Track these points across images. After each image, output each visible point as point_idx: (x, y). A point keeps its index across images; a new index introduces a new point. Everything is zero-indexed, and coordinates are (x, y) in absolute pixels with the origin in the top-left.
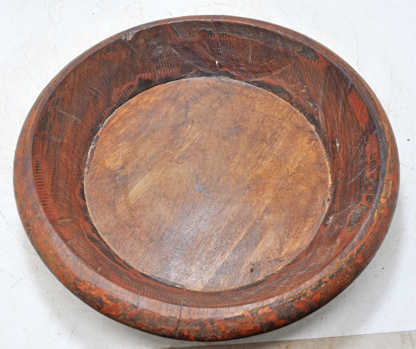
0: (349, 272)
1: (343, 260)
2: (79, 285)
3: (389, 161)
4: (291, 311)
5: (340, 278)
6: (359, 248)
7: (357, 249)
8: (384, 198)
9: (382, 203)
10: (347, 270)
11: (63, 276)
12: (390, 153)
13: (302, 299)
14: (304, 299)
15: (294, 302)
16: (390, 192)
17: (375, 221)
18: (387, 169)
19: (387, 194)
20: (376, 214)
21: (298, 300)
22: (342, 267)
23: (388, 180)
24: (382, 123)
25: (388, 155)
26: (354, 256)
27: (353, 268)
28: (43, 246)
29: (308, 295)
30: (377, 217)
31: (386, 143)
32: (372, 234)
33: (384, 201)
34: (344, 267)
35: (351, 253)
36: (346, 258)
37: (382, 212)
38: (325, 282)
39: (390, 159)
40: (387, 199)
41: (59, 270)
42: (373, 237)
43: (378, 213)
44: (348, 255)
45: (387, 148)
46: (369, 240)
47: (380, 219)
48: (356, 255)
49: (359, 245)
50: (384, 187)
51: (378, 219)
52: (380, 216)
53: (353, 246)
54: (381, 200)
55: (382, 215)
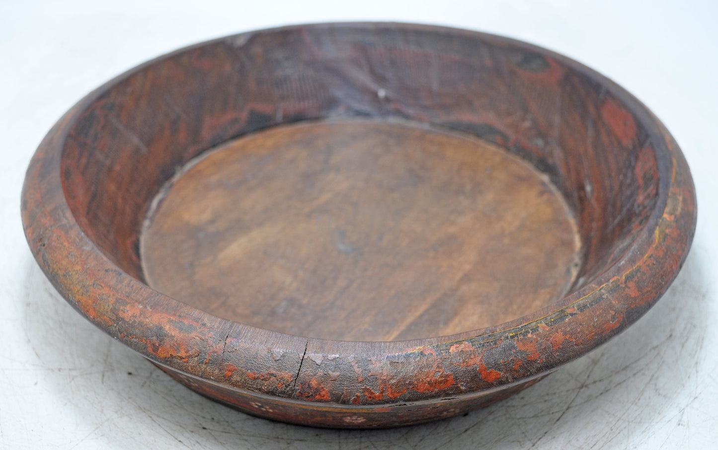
0: (614, 306)
1: (602, 286)
2: (122, 310)
3: (674, 172)
4: (511, 355)
5: (598, 313)
6: (630, 273)
7: (626, 273)
8: (671, 214)
9: (666, 220)
10: (611, 303)
11: (94, 302)
13: (530, 335)
14: (534, 337)
15: (516, 338)
16: (679, 209)
17: (657, 241)
18: (672, 181)
19: (675, 210)
20: (657, 232)
21: (522, 337)
22: (601, 296)
23: (676, 194)
26: (622, 283)
27: (622, 302)
28: (64, 263)
29: (540, 330)
30: (659, 236)
32: (652, 258)
34: (604, 297)
35: (615, 278)
36: (608, 285)
37: (667, 231)
38: (572, 315)
39: (676, 170)
40: (676, 217)
41: (89, 293)
42: (655, 263)
43: (661, 232)
44: (611, 281)
45: (670, 157)
46: (648, 266)
47: (664, 240)
48: (625, 282)
49: (631, 270)
50: (669, 202)
51: (661, 240)
52: (665, 237)
53: (619, 270)
54: (665, 216)
55: (667, 235)
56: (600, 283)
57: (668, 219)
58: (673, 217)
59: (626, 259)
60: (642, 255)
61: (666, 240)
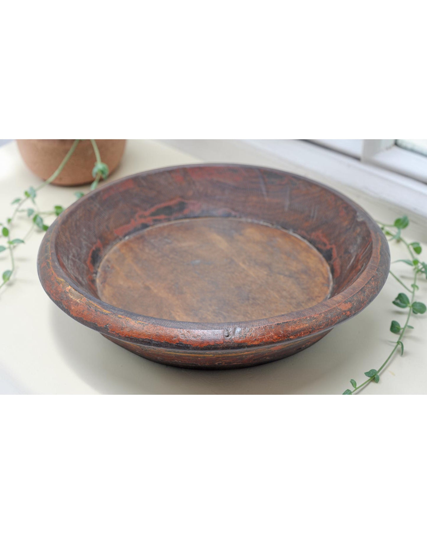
3: (97, 306)
8: (70, 290)
9: (67, 287)
12: (105, 311)
16: (72, 297)
17: (58, 278)
18: (91, 301)
19: (71, 293)
20: (62, 280)
23: (82, 299)
24: (141, 320)
25: (103, 308)
30: (60, 280)
31: (116, 313)
33: (67, 289)
37: (61, 285)
39: (99, 308)
40: (67, 292)
43: (61, 281)
45: (111, 311)
47: (57, 282)
48: (47, 262)
49: (51, 264)
50: (77, 293)
51: (58, 281)
52: (59, 283)
53: (53, 261)
54: (70, 287)
55: (59, 284)
56: (52, 254)
57: (67, 288)
58: (68, 291)
59: (57, 265)
60: (55, 271)
61: (57, 283)
